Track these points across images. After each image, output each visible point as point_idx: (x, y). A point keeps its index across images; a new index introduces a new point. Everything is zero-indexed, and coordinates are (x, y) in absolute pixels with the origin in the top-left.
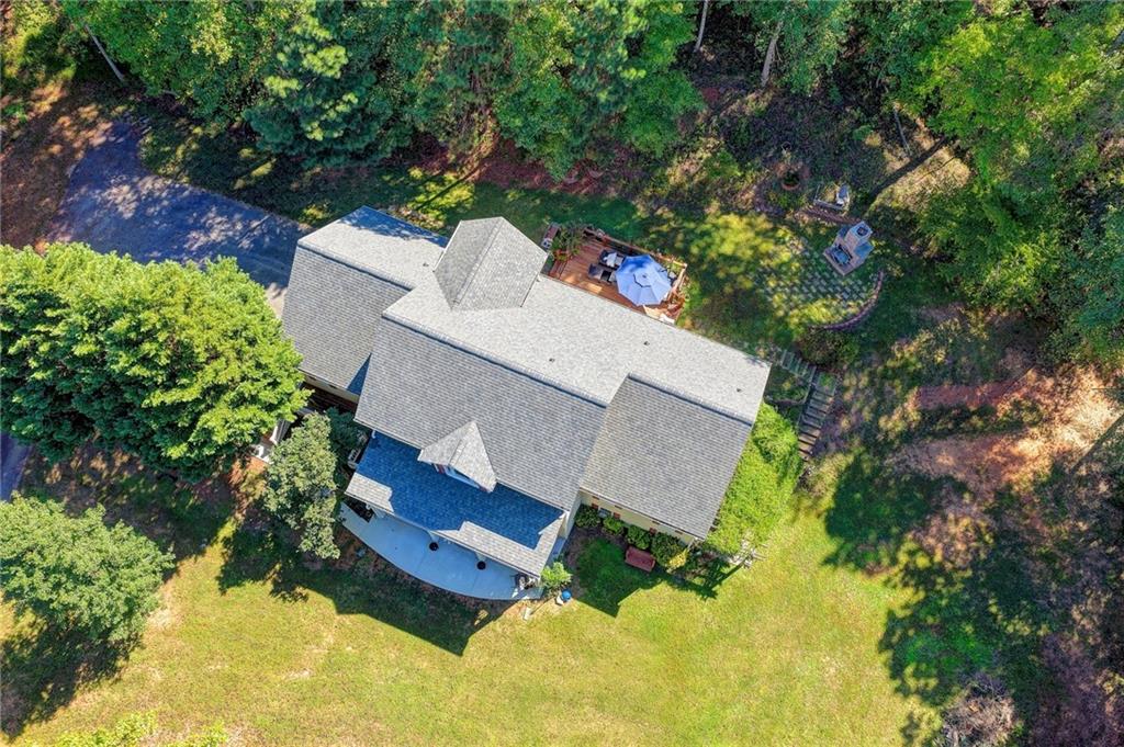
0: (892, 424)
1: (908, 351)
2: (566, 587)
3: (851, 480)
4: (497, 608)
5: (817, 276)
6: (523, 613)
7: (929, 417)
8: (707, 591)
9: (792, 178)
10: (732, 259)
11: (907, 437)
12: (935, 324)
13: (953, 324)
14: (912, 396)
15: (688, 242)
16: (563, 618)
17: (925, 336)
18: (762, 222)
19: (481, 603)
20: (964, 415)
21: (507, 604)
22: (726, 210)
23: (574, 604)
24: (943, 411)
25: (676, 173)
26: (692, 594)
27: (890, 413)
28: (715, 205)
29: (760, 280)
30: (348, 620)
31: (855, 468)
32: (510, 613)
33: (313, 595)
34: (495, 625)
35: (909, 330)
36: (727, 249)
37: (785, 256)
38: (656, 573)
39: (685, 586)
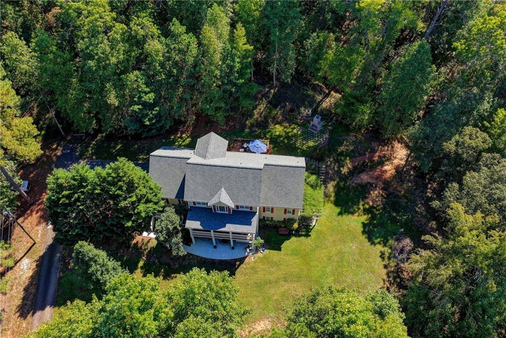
1: (343, 148)
2: (263, 246)
3: (338, 190)
4: (242, 260)
5: (307, 135)
6: (251, 259)
8: (307, 235)
9: (292, 111)
10: (279, 136)
11: (351, 173)
12: (347, 139)
14: (348, 161)
15: (265, 135)
16: (264, 257)
18: (286, 124)
19: (236, 260)
21: (245, 258)
22: (274, 124)
23: (267, 251)
26: (303, 238)
27: (343, 167)
28: (271, 123)
29: (290, 139)
31: (338, 184)
32: (247, 260)
33: (178, 275)
34: (243, 266)
36: (277, 133)
38: (290, 234)
39: (300, 236)
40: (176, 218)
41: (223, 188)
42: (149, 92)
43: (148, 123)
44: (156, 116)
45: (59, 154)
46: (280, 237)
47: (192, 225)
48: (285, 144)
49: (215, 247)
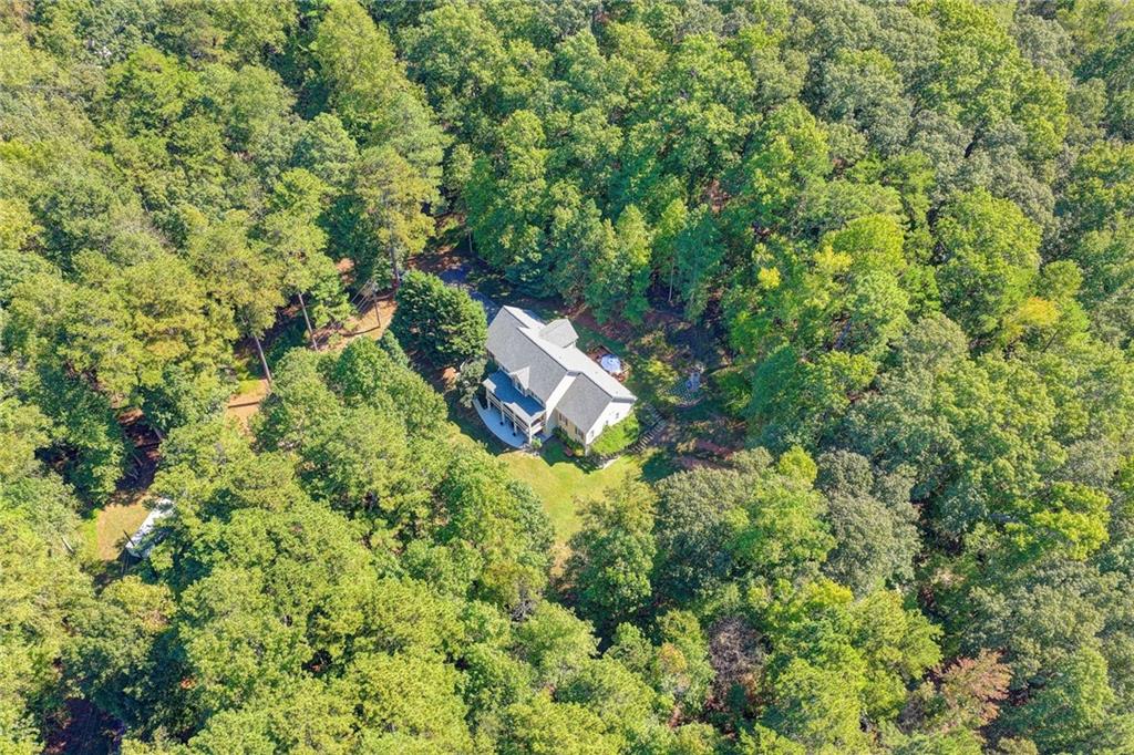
0: (682, 447)
1: (701, 425)
2: (540, 450)
3: (657, 457)
4: (513, 449)
5: (678, 389)
6: (520, 454)
7: (697, 450)
8: (587, 472)
9: (686, 356)
10: (650, 374)
11: (685, 454)
12: (715, 419)
13: (722, 423)
14: (694, 441)
15: (638, 364)
16: (533, 461)
17: (709, 422)
18: (669, 367)
19: (508, 446)
20: (712, 455)
21: (517, 449)
22: (658, 360)
23: (539, 458)
24: (704, 450)
25: (644, 340)
26: (581, 471)
27: (683, 443)
28: (656, 356)
29: (657, 383)
30: (463, 436)
31: (660, 455)
32: (517, 452)
33: (455, 425)
34: (510, 454)
35: (704, 419)
36: (651, 370)
37: (671, 379)
38: (572, 458)
39: (580, 467)
40: (481, 371)
41: (528, 368)
42: (537, 252)
43: (524, 279)
44: (535, 277)
45: (454, 267)
46: (562, 456)
47: (490, 385)
48: (647, 384)
49: (514, 434)
